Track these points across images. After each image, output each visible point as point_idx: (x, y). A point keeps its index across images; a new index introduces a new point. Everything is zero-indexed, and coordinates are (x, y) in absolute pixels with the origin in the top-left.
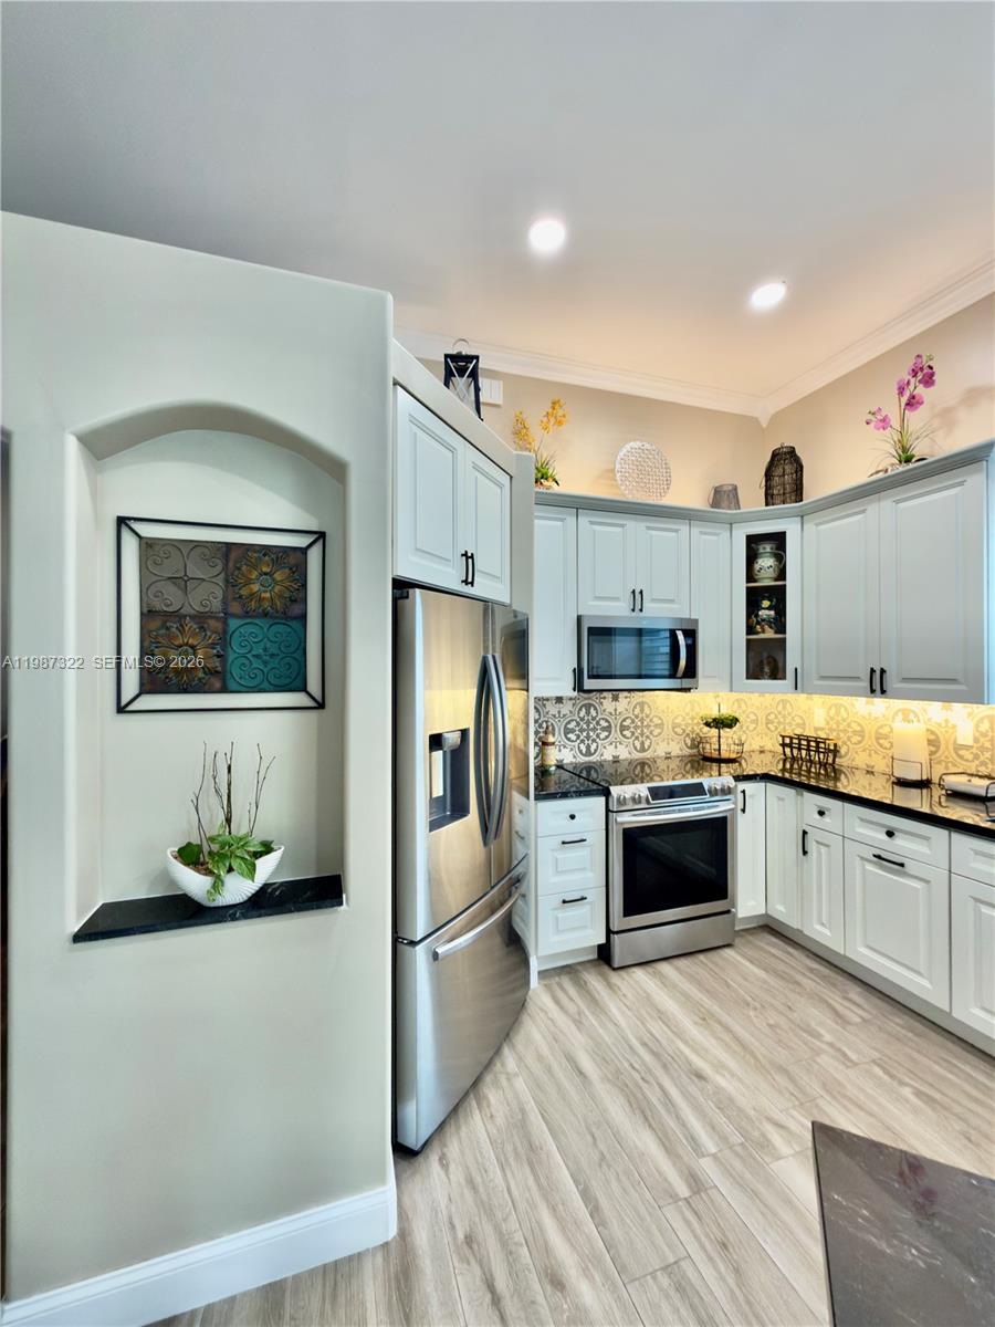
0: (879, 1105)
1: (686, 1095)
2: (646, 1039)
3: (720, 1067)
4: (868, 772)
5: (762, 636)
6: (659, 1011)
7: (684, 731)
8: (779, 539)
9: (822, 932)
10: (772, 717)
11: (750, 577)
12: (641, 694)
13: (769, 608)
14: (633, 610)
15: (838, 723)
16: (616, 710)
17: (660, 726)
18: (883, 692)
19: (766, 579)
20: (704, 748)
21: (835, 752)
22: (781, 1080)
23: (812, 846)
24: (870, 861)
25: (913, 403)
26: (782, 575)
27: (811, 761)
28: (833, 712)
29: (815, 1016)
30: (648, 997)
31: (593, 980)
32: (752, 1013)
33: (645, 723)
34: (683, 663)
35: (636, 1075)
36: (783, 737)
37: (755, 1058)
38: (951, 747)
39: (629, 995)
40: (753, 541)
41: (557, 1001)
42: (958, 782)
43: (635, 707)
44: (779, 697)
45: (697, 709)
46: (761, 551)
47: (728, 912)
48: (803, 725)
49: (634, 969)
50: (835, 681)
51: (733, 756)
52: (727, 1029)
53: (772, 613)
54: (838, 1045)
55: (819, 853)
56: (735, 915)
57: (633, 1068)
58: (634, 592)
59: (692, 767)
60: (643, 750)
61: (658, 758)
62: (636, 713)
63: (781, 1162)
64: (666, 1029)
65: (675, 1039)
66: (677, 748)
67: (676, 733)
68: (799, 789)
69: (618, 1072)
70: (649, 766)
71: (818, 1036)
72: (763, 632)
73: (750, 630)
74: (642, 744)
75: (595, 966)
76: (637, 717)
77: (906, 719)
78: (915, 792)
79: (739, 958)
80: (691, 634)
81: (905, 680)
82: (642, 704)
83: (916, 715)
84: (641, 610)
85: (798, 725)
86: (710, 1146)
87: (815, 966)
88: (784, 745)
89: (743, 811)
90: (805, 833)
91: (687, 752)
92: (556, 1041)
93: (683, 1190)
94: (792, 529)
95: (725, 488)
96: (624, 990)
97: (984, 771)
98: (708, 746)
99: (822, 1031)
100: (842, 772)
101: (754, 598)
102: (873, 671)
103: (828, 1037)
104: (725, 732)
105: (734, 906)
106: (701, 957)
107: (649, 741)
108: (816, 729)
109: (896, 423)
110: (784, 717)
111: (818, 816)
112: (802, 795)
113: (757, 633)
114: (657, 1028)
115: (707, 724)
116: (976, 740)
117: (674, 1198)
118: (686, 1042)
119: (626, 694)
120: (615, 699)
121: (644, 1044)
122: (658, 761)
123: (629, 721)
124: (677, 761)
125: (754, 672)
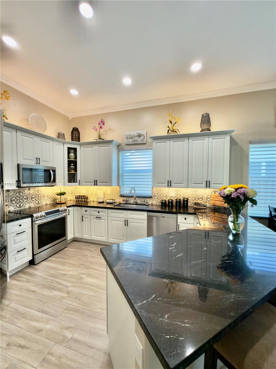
0: (98, 261)
1: (63, 280)
2: (49, 275)
3: (69, 271)
4: (93, 202)
5: (71, 172)
6: (51, 268)
7: (51, 197)
8: (75, 150)
9: (86, 236)
10: (73, 192)
11: (69, 158)
12: (37, 188)
13: (73, 166)
14: (37, 163)
15: (87, 192)
16: (29, 193)
17: (44, 196)
18: (97, 185)
19: (72, 159)
20: (56, 201)
21: (87, 198)
22: (82, 266)
23: (84, 219)
24: (95, 219)
25: (101, 127)
26: (76, 158)
27: (82, 201)
28: (86, 189)
29: (86, 252)
30: (48, 266)
31: (30, 270)
32: (74, 258)
33: (39, 196)
34: (52, 179)
35: (49, 283)
36: (76, 196)
37: (76, 265)
38: (107, 195)
39: (42, 268)
40: (69, 149)
41: (18, 280)
42: (108, 201)
43: (36, 192)
44: (75, 187)
45: (54, 191)
46: (71, 151)
47: (66, 239)
48: (80, 193)
49: (42, 262)
50: (87, 183)
51: (65, 202)
52: (69, 263)
53: (74, 167)
54: (91, 255)
55: (85, 220)
56: (67, 239)
57: (48, 282)
58: (37, 158)
59: (53, 207)
60: (39, 204)
61: (43, 205)
62: (36, 193)
63: (84, 279)
64: (54, 270)
65: (57, 271)
66: (49, 202)
67: (48, 198)
68: (81, 207)
69: (44, 285)
70: (41, 208)
71: (87, 256)
72: (72, 171)
73: (69, 171)
74: (38, 202)
75: (29, 267)
76: (36, 194)
77: (100, 190)
78: (102, 204)
79: (69, 249)
80: (54, 171)
81: (100, 182)
82: (38, 191)
83: (102, 189)
84: (39, 164)
85: (79, 193)
86: (70, 285)
87: (85, 244)
88: (76, 198)
89: (69, 214)
90: (83, 216)
91: (52, 203)
92: (22, 289)
93: (66, 295)
94: (78, 147)
95: (61, 133)
96: (40, 268)
97: (112, 198)
98: (57, 200)
99: (88, 254)
100: (88, 202)
101: (70, 163)
102: (95, 181)
103: (89, 255)
104: (62, 196)
105: (67, 238)
106: (60, 252)
107: (40, 201)
108: (83, 194)
109: (98, 130)
110: (76, 192)
111: (85, 212)
112: (82, 208)
113: (70, 171)
114: (52, 272)
115: (58, 195)
116: (110, 193)
117: (64, 298)
118: (60, 270)
119: (33, 188)
120: (29, 189)
121: (50, 276)
122: (43, 206)
123: (34, 196)
124: (49, 206)
125: (70, 181)
